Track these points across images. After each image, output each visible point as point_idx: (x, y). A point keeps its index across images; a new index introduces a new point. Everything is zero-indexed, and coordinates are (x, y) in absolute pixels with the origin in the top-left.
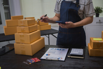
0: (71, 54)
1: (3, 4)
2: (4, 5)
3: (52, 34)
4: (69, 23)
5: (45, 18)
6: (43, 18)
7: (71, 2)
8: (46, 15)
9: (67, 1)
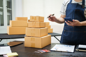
0: (79, 47)
1: (7, 6)
2: (7, 8)
3: (55, 36)
4: (76, 21)
5: (53, 17)
6: (51, 16)
7: (77, 3)
8: (54, 14)
9: (73, 3)
